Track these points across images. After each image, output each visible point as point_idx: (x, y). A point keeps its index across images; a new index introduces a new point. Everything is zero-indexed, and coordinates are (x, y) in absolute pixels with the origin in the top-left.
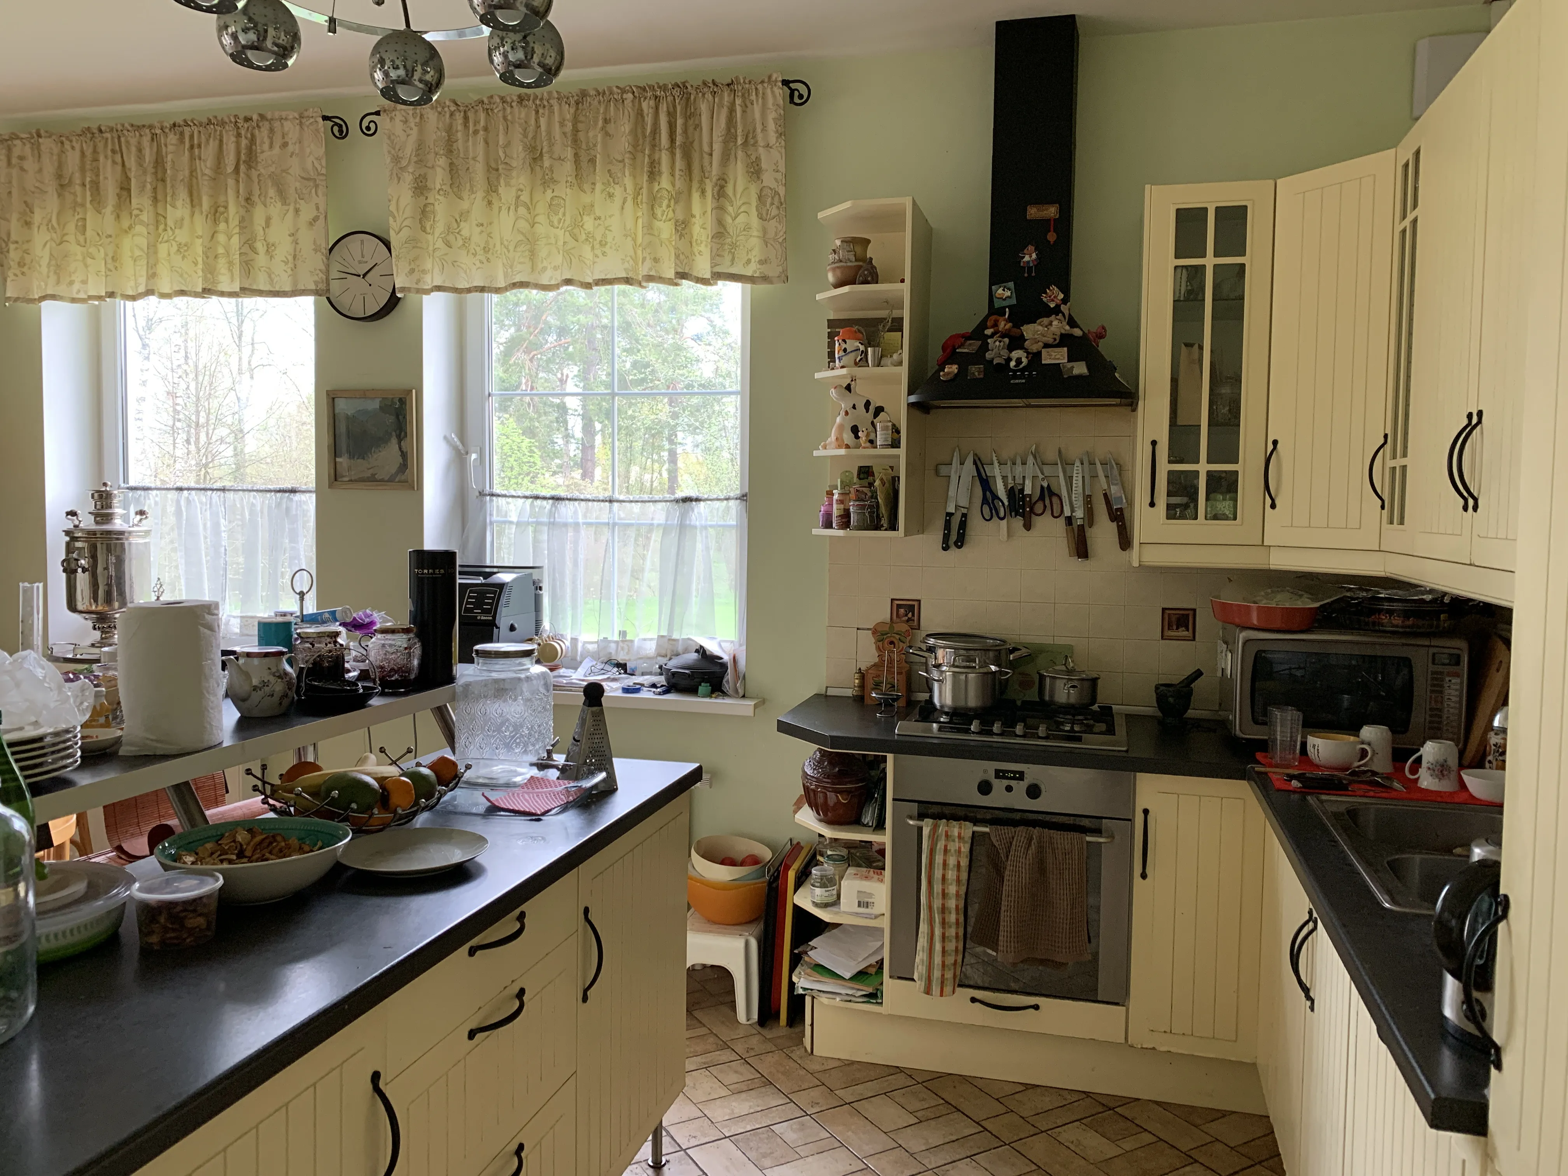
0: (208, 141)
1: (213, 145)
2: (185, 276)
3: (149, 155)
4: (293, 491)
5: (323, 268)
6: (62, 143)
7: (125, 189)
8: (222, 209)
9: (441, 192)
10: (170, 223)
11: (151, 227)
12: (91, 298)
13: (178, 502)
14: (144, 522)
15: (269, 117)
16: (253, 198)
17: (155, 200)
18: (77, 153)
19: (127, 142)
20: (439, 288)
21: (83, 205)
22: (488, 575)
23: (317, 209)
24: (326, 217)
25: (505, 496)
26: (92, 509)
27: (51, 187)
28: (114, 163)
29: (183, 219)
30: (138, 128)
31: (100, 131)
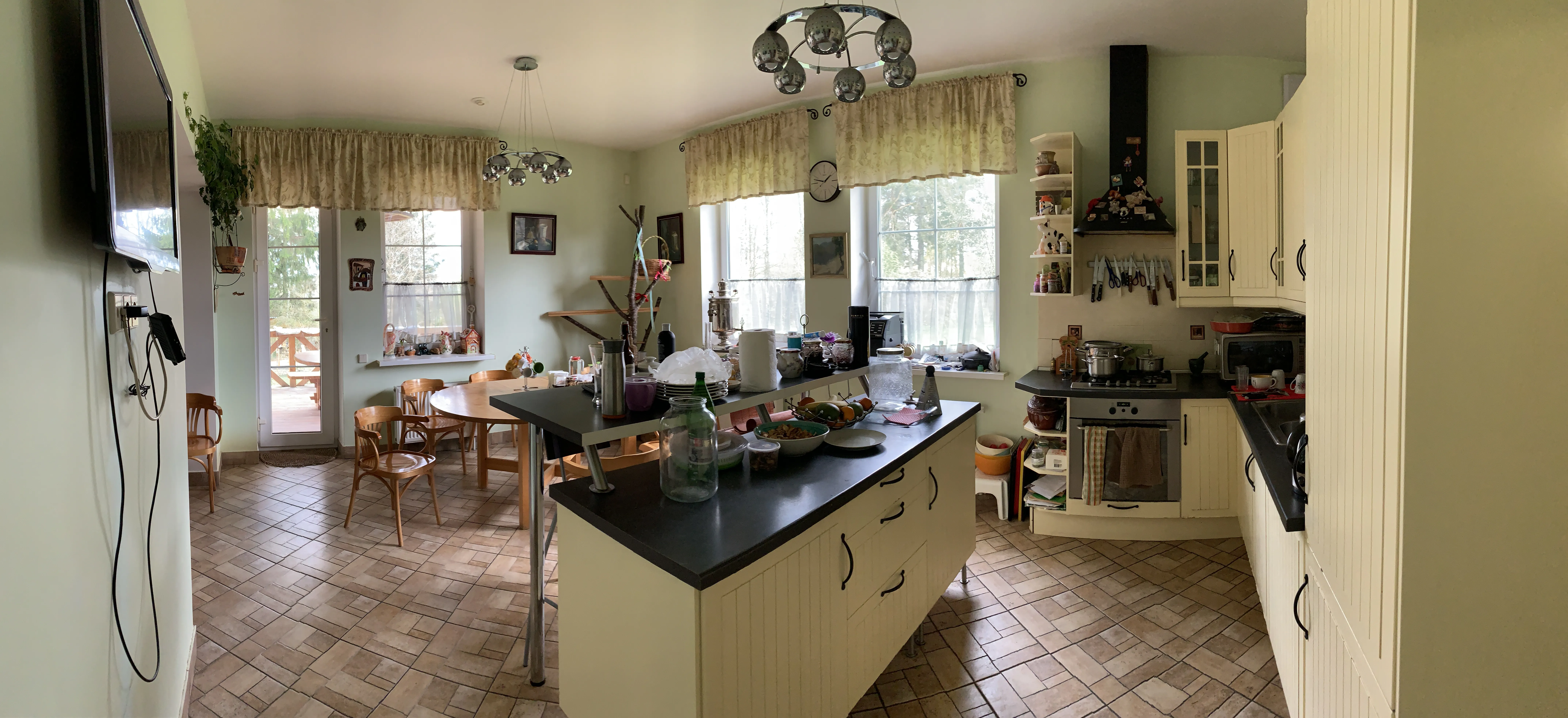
0: (761, 127)
1: (763, 128)
2: (753, 187)
3: (738, 139)
4: (795, 280)
5: (808, 179)
6: (708, 138)
7: (730, 153)
8: (766, 157)
9: (858, 140)
10: (747, 165)
11: (740, 169)
12: (718, 202)
13: (749, 286)
14: (737, 295)
15: (787, 113)
16: (779, 150)
17: (741, 156)
18: (713, 141)
19: (731, 133)
20: (857, 185)
21: (715, 163)
22: (879, 316)
23: (805, 152)
24: (809, 156)
25: (887, 280)
26: (718, 290)
27: (704, 158)
28: (726, 143)
29: (751, 163)
30: (734, 126)
31: (721, 130)
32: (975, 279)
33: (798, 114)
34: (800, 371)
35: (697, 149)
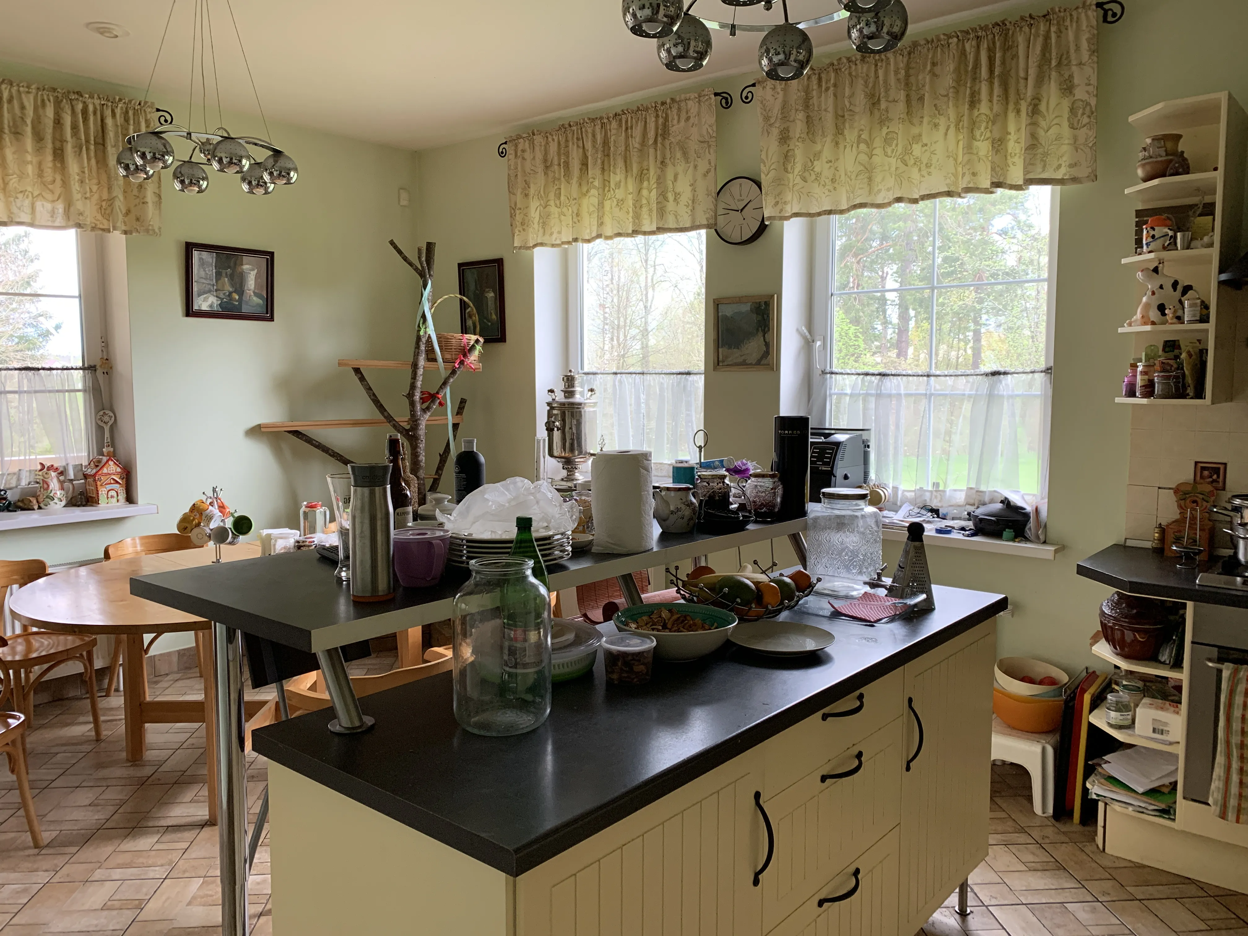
0: (637, 122)
1: (640, 125)
2: (621, 222)
3: (599, 138)
4: (688, 373)
5: (712, 207)
6: (547, 137)
7: (584, 164)
8: (645, 172)
9: (800, 140)
10: (612, 185)
11: (601, 190)
12: (563, 243)
13: (614, 382)
14: (593, 396)
15: (678, 100)
16: (666, 161)
17: (603, 170)
18: (556, 143)
19: (586, 131)
20: (796, 215)
21: (559, 179)
22: (827, 436)
23: (710, 163)
24: (715, 169)
25: (842, 374)
26: (563, 388)
27: (540, 169)
28: (578, 146)
29: (620, 182)
30: (593, 120)
31: (570, 126)
32: (1005, 373)
33: (699, 102)
34: (692, 523)
35: (528, 155)
